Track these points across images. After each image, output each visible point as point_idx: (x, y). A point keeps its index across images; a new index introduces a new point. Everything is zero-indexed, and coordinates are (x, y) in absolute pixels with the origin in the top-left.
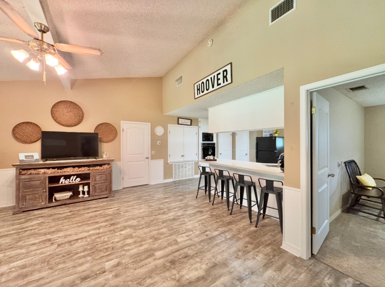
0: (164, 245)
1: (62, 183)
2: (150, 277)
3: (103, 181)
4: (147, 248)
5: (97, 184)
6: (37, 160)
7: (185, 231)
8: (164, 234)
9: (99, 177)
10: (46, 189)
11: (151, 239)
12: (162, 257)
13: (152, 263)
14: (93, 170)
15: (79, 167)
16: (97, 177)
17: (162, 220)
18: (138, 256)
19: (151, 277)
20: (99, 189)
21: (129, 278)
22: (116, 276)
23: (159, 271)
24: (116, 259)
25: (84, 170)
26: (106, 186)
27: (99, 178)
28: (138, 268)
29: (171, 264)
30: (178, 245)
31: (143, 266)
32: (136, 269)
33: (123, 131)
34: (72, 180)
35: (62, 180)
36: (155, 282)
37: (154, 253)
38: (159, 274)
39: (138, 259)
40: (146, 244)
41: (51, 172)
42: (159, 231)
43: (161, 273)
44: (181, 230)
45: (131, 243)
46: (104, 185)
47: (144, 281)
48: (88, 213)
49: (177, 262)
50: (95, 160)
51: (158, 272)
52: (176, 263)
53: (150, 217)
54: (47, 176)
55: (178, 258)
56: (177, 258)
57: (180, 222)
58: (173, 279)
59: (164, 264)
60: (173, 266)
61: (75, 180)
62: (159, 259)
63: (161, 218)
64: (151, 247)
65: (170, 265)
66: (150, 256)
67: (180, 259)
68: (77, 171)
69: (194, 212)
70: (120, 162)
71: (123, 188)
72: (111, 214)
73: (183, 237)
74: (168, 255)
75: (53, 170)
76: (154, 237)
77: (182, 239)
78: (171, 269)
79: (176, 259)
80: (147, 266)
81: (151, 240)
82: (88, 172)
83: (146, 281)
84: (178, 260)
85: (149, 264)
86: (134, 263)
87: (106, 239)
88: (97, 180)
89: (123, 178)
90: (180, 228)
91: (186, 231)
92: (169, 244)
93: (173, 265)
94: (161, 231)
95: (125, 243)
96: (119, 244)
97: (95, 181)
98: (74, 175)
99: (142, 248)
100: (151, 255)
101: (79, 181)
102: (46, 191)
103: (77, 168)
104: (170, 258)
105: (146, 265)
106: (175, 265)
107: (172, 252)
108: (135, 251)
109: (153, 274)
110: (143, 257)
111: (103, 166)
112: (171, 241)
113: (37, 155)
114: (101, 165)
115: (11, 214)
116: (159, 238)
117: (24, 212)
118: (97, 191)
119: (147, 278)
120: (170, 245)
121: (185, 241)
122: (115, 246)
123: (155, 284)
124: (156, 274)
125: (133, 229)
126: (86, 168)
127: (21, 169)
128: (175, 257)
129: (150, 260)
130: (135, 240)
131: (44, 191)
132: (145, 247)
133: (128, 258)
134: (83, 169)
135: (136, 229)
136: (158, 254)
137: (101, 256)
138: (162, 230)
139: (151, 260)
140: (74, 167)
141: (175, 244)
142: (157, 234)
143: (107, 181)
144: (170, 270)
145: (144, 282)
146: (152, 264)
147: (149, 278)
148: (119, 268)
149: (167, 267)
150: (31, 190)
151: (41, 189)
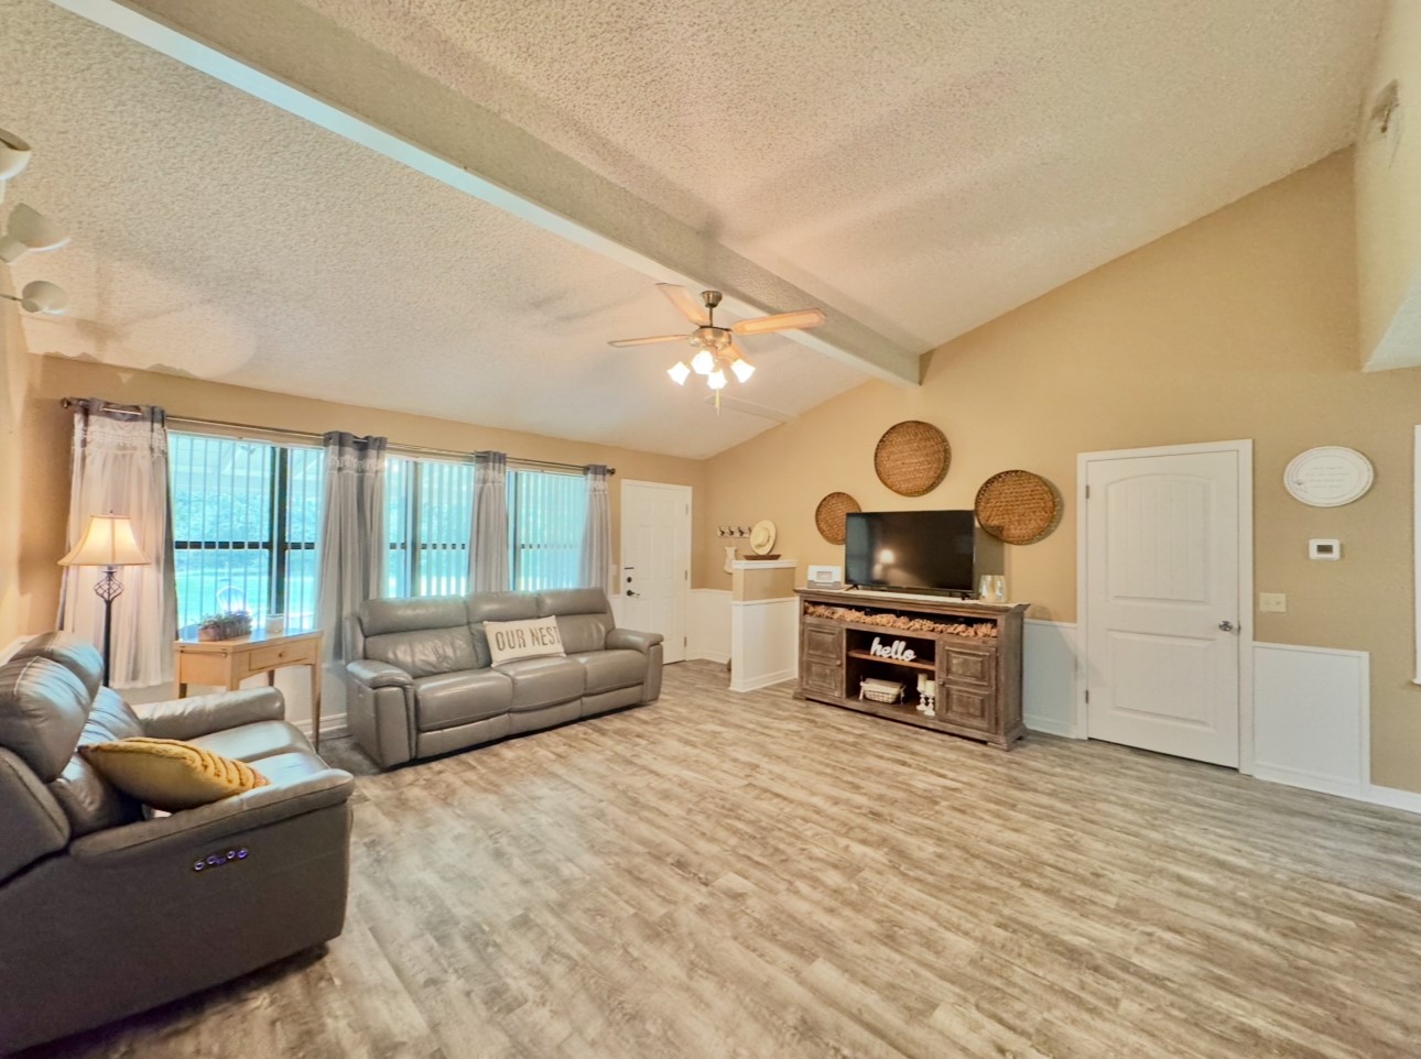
0: (879, 974)
1: (875, 654)
2: (722, 985)
3: (973, 681)
4: (831, 931)
5: (956, 683)
6: (836, 584)
7: (1028, 1026)
8: (937, 953)
9: (961, 660)
10: (841, 659)
11: (879, 922)
12: (814, 989)
13: (776, 968)
14: (944, 634)
15: (912, 615)
16: (955, 661)
17: (1017, 915)
18: (783, 924)
19: (722, 987)
20: (960, 701)
21: (703, 939)
22: (702, 910)
23: (752, 1000)
24: (755, 884)
25: (921, 630)
26: (982, 701)
27: (958, 664)
28: (741, 943)
29: (796, 1028)
30: (907, 1023)
31: (754, 950)
32: (735, 938)
33: (1087, 496)
34: (896, 653)
35: (876, 645)
36: (708, 1005)
37: (817, 957)
38: (741, 1003)
39: (776, 928)
40: (848, 920)
41: (854, 619)
42: (942, 930)
43: (746, 1008)
44: (1019, 1006)
45: (826, 886)
46: (975, 694)
47: (705, 975)
48: (881, 757)
49: (817, 1045)
50: (958, 600)
51: (748, 999)
52: (808, 1044)
53: (1001, 874)
54: (845, 626)
55: (837, 1045)
56: (837, 1041)
57: (1083, 986)
58: (734, 1051)
59: (784, 1005)
60: (788, 1036)
61: (902, 654)
62: (802, 982)
63: (1028, 906)
64: (839, 939)
65: (791, 1023)
66: (800, 951)
67: (837, 1050)
68: (902, 626)
69: (1264, 1034)
70: (1072, 625)
71: (1090, 739)
72: (914, 790)
73: (975, 1028)
74: (831, 1002)
75: (858, 614)
76: (896, 928)
77: (957, 1028)
78: (775, 1033)
79: (826, 1040)
80: (759, 960)
81: (872, 926)
82: (929, 636)
83: (707, 978)
84: (827, 1045)
85: (767, 961)
86: (755, 924)
87: (809, 833)
88: (954, 669)
89: (1087, 693)
90: (1026, 997)
91: (1031, 1030)
92: (892, 986)
93: (793, 1035)
94: (943, 939)
95: (819, 875)
96: (805, 865)
97: (948, 671)
98: (900, 638)
99: (823, 919)
100: (806, 953)
101: (912, 661)
102: (840, 665)
103: (903, 619)
104: (826, 1015)
105: (761, 956)
106: (799, 1041)
107: (854, 1011)
108: (800, 907)
109: (733, 987)
110: (789, 936)
111: (975, 626)
112: (916, 988)
113: (837, 574)
114: (969, 622)
115: (790, 696)
116: (900, 944)
117: (808, 699)
118: (955, 708)
119: (716, 979)
120: (891, 991)
121: (955, 1043)
122: (795, 860)
123: (703, 1006)
124: (738, 997)
125: (890, 861)
126: (928, 624)
127: (809, 602)
128: (838, 1029)
129: (786, 958)
130: (845, 889)
131: (839, 662)
132: (834, 924)
133: (766, 906)
134: (917, 623)
135: (895, 868)
136: (824, 972)
137: (749, 854)
138: (950, 936)
139: (784, 962)
140: (899, 614)
141: (908, 1009)
142: (918, 932)
143: (985, 684)
144: (770, 1031)
145: (701, 976)
146: (771, 970)
147: (718, 983)
148: (728, 904)
149: (775, 1018)
150: (819, 653)
151: (834, 656)
